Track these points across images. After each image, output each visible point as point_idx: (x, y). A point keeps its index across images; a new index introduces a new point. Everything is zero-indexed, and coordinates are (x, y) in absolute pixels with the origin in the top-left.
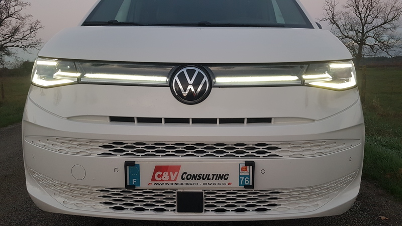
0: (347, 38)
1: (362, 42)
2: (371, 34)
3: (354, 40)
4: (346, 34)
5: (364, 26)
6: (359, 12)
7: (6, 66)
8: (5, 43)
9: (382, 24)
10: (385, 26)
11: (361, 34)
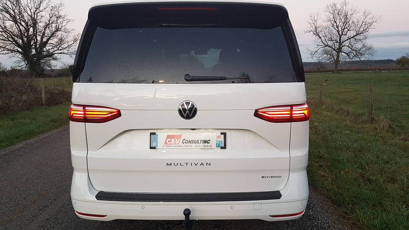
0: (327, 47)
1: (339, 50)
2: (347, 43)
3: (333, 48)
4: (326, 44)
5: (340, 37)
6: (337, 26)
7: (53, 68)
8: (54, 51)
9: (354, 36)
10: (356, 37)
11: (338, 44)
